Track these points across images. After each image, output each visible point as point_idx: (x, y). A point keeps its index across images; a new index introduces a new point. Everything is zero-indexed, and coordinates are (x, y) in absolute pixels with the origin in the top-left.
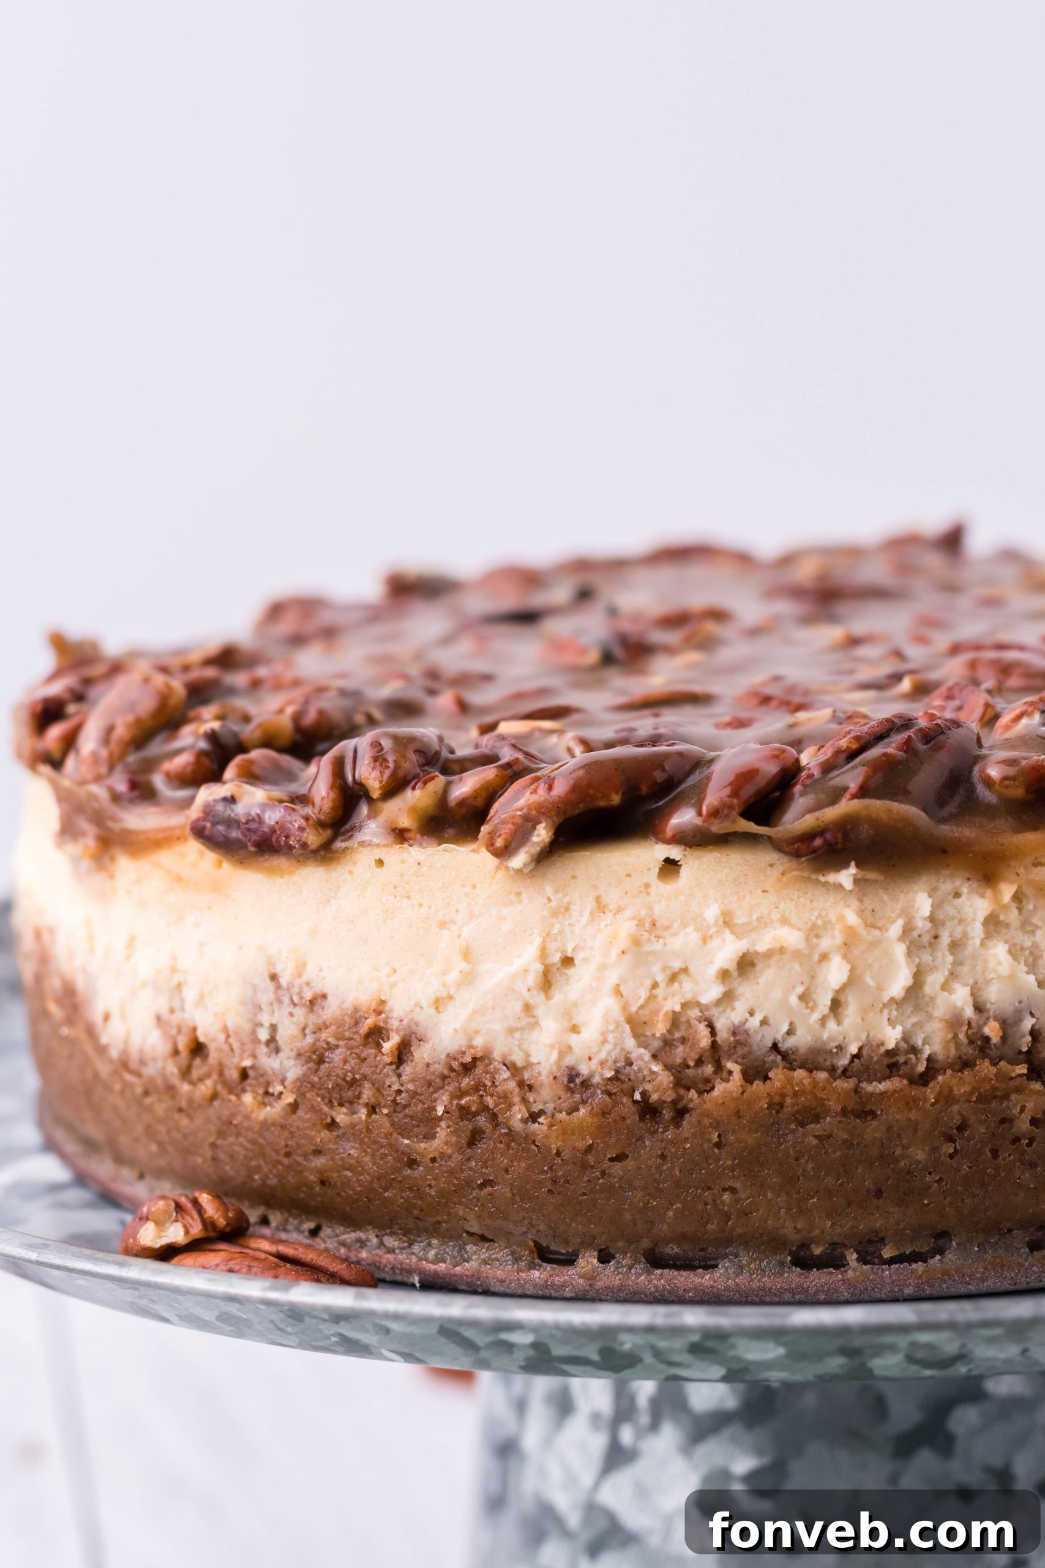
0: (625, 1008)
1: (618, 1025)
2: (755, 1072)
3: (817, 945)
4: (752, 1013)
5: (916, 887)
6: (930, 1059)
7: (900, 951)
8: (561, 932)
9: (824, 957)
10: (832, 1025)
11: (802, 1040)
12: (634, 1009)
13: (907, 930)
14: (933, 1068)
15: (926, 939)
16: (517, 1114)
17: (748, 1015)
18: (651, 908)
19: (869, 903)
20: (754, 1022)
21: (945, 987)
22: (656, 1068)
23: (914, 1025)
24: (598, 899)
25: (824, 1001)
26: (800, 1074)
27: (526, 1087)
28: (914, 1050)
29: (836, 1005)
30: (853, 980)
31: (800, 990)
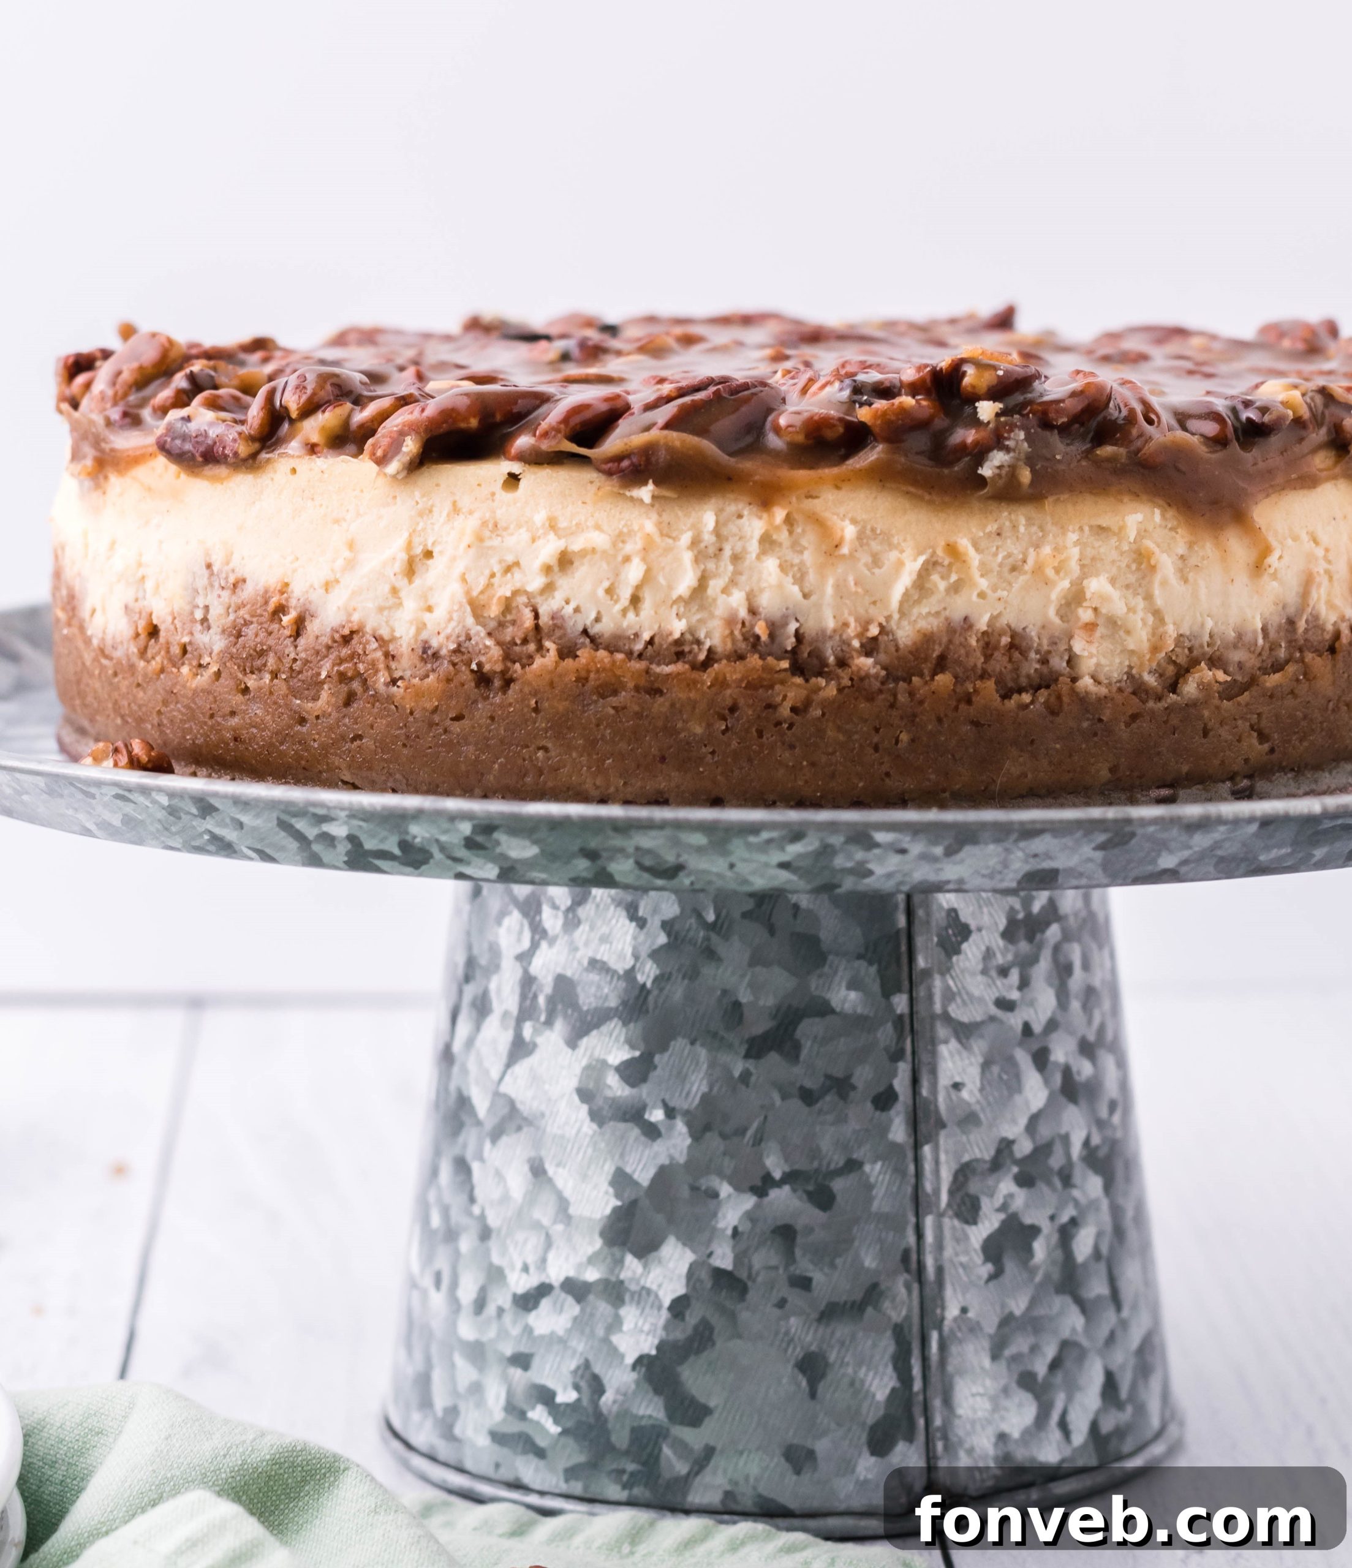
0: (468, 593)
1: (461, 605)
2: (567, 652)
3: (621, 549)
4: (567, 602)
5: (706, 507)
6: (710, 650)
7: (688, 557)
8: (424, 529)
9: (627, 559)
10: (631, 615)
11: (605, 628)
12: (475, 594)
13: (695, 543)
14: (712, 657)
15: (711, 550)
16: (382, 678)
17: (563, 603)
18: (494, 512)
19: (666, 517)
20: (569, 610)
21: (725, 591)
22: (489, 642)
23: (699, 621)
24: (454, 503)
25: (625, 594)
26: (602, 653)
27: (389, 656)
28: (698, 642)
29: (635, 600)
30: (648, 577)
31: (606, 584)
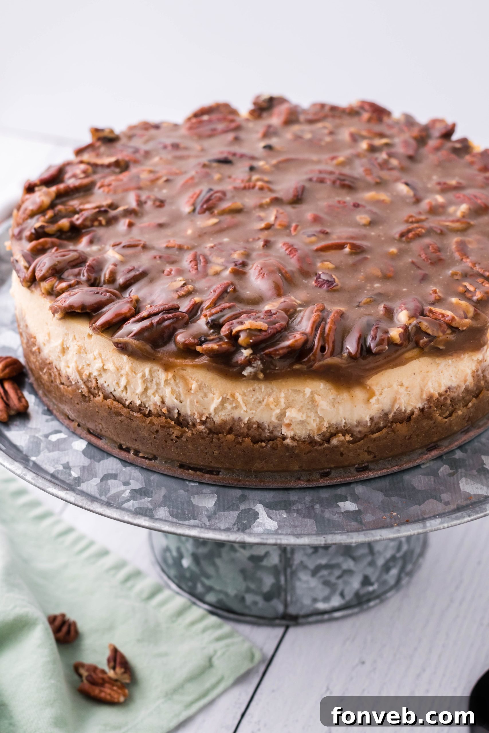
0: (77, 367)
1: (75, 372)
2: (106, 398)
3: (120, 372)
4: (105, 382)
5: (147, 365)
6: (150, 411)
7: (140, 381)
8: (67, 340)
9: (122, 376)
10: (124, 393)
11: (117, 394)
12: (79, 369)
13: (143, 376)
14: (150, 413)
15: (149, 380)
16: (58, 382)
17: (104, 382)
18: (84, 344)
19: (134, 365)
20: (106, 385)
21: (154, 394)
22: (83, 386)
23: (146, 401)
24: (74, 336)
25: (122, 388)
26: (115, 403)
27: (60, 375)
28: (147, 408)
29: (126, 388)
30: (128, 382)
31: (116, 382)
